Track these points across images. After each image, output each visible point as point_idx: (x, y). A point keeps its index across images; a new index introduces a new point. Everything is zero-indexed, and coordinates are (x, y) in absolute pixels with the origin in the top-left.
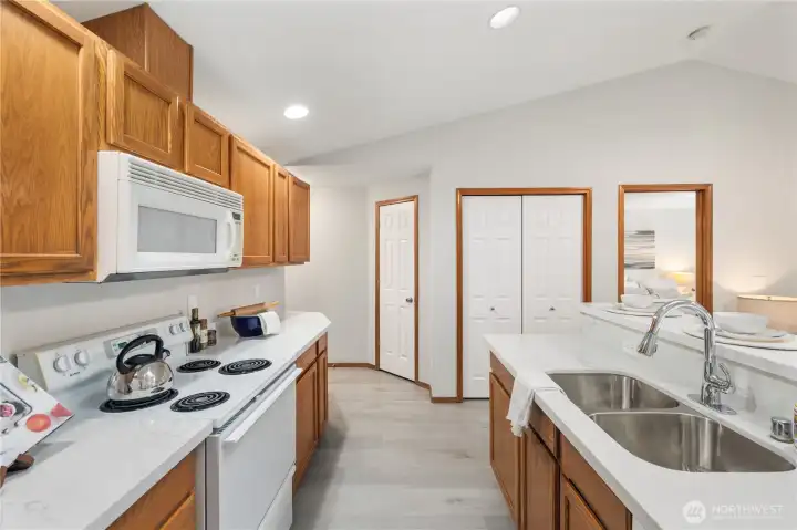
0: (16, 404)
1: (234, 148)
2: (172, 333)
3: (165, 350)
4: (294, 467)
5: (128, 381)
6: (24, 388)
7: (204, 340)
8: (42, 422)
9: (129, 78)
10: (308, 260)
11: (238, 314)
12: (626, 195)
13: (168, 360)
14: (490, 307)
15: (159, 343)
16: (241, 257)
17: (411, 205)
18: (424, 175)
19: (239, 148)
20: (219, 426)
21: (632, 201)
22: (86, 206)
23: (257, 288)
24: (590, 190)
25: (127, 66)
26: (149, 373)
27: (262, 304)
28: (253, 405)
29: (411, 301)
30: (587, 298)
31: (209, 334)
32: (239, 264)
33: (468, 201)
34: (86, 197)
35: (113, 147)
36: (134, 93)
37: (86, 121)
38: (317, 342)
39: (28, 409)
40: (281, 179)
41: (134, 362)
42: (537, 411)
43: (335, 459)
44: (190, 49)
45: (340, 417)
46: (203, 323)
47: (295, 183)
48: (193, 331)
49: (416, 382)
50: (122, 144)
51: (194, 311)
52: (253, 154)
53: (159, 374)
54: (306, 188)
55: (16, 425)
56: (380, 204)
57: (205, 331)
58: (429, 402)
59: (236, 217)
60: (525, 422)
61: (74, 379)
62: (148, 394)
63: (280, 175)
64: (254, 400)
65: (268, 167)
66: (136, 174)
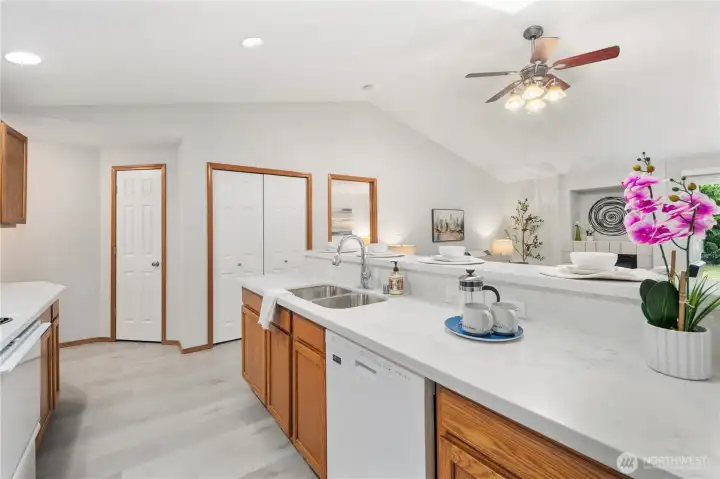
4: (39, 425)
10: (23, 222)
12: (333, 181)
14: (236, 264)
17: (159, 173)
18: (174, 146)
21: (337, 186)
24: (310, 175)
29: (158, 265)
30: (309, 246)
33: (218, 175)
38: (52, 306)
42: (279, 309)
49: (163, 342)
54: (24, 141)
56: (116, 169)
58: (179, 354)
60: (271, 319)
64: (12, 342)
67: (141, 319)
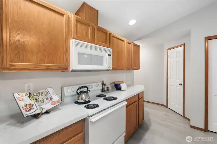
0: (50, 98)
1: (111, 36)
2: (96, 86)
3: (89, 90)
5: (79, 97)
6: (53, 94)
7: (106, 89)
8: (54, 103)
9: (77, 21)
10: (140, 69)
11: (116, 83)
13: (89, 93)
15: (88, 88)
16: (111, 67)
17: (181, 48)
19: (113, 36)
20: (89, 115)
22: (66, 53)
23: (124, 76)
25: (77, 18)
26: (84, 96)
27: (122, 81)
28: (104, 111)
29: (181, 85)
31: (107, 88)
32: (111, 69)
34: (66, 51)
35: (74, 38)
36: (79, 24)
37: (66, 32)
38: (138, 95)
39: (52, 99)
40: (129, 44)
41: (81, 92)
43: (144, 135)
44: (98, 11)
45: (149, 120)
46: (105, 85)
47: (134, 45)
48: (102, 86)
49: (184, 116)
50: (75, 37)
51: (103, 81)
52: (118, 38)
53: (86, 97)
54: (139, 46)
55: (49, 102)
56: (168, 49)
57: (106, 87)
58: (189, 127)
59: (110, 55)
61: (71, 94)
62: (82, 101)
63: (128, 43)
64: (105, 110)
65: (124, 41)
66: (76, 44)
67: (176, 104)
